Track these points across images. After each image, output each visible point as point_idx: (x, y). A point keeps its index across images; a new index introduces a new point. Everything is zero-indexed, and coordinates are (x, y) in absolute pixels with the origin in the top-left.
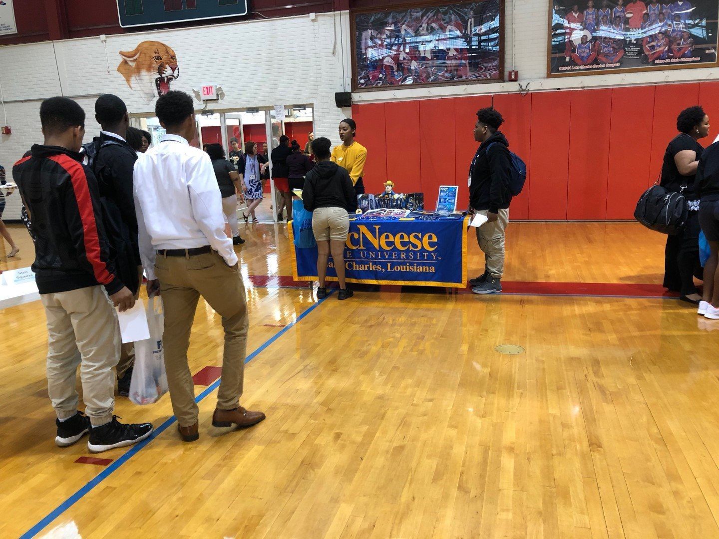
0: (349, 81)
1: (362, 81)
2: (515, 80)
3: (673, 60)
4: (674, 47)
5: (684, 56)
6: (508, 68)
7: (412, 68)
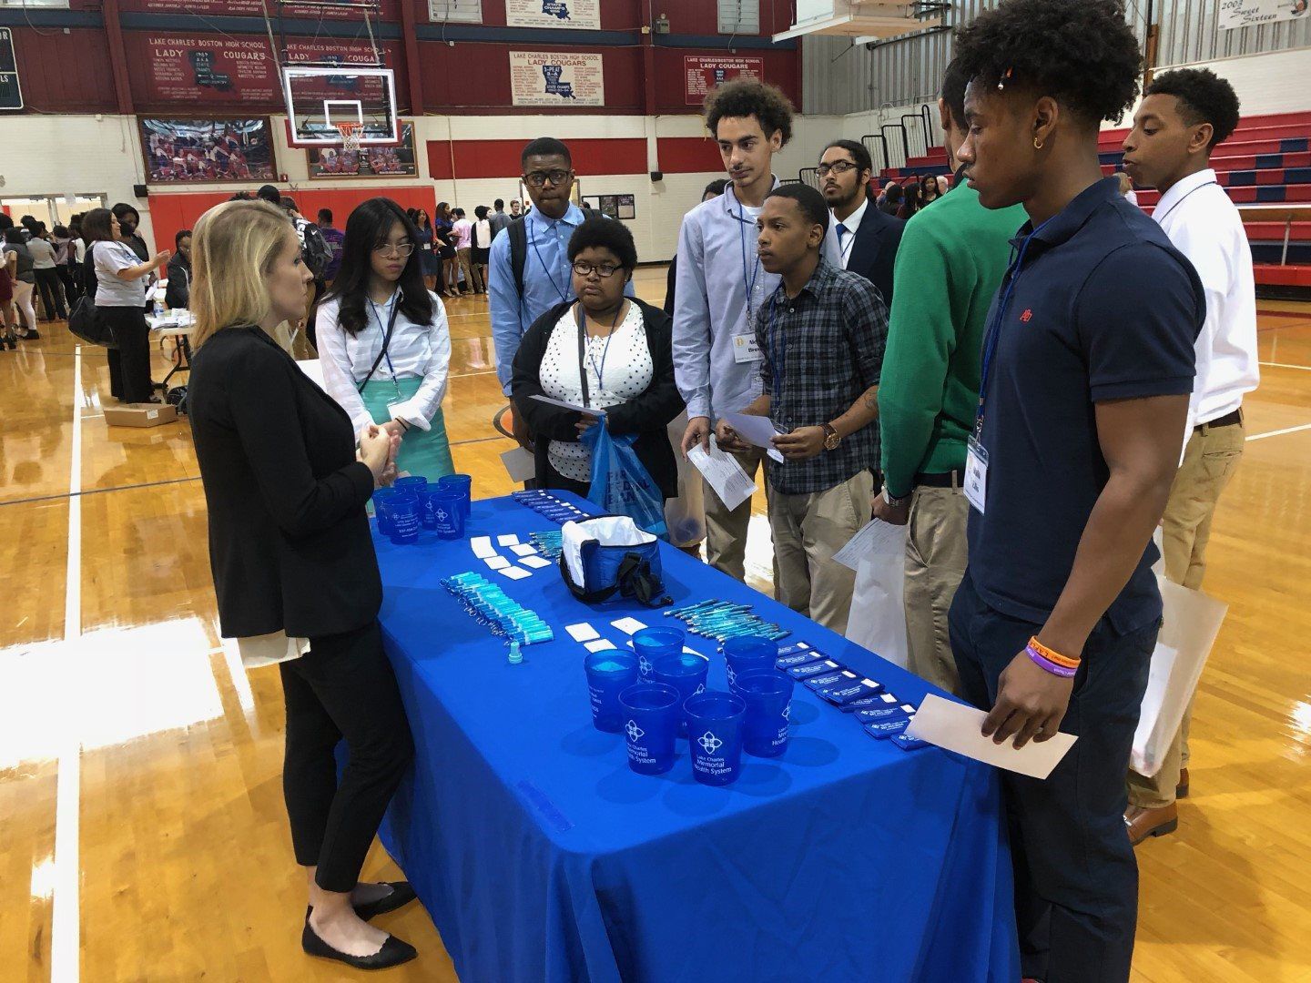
0: (142, 175)
1: (155, 176)
2: (286, 181)
3: (390, 172)
4: (390, 163)
5: (396, 170)
6: (279, 173)
7: (200, 167)
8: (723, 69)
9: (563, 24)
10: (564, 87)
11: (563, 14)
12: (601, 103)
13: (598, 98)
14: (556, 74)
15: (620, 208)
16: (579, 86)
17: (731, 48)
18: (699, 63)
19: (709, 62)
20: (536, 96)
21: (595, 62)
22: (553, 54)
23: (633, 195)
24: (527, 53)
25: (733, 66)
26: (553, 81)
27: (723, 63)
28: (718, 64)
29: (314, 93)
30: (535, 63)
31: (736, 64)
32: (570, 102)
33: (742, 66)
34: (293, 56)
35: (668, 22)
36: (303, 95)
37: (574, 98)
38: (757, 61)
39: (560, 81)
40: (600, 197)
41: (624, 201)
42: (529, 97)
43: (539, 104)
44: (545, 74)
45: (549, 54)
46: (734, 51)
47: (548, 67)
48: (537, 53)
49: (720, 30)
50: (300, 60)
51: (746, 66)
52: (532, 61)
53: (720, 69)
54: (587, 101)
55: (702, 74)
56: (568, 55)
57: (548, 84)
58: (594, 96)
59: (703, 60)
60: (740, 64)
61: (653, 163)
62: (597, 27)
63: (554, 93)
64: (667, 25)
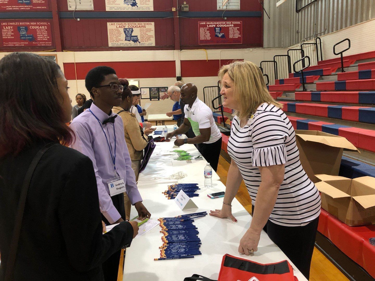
8: (220, 27)
9: (135, 9)
10: (135, 38)
11: (134, 4)
12: (154, 45)
13: (152, 42)
14: (130, 32)
15: (160, 93)
16: (142, 37)
17: (224, 17)
18: (206, 25)
19: (212, 24)
20: (121, 42)
21: (151, 26)
22: (129, 23)
23: (167, 87)
24: (116, 23)
25: (225, 26)
26: (129, 35)
27: (220, 24)
28: (217, 25)
29: (14, 43)
30: (120, 27)
31: (227, 24)
32: (138, 44)
33: (230, 25)
34: (5, 27)
35: (188, 5)
36: (10, 44)
37: (140, 43)
38: (239, 23)
39: (132, 35)
40: (150, 88)
41: (163, 90)
42: (116, 43)
43: (121, 46)
44: (125, 32)
45: (127, 23)
46: (226, 18)
47: (126, 29)
48: (121, 23)
49: (218, 9)
50: (8, 29)
51: (233, 25)
52: (118, 26)
53: (218, 27)
54: (146, 44)
55: (208, 30)
56: (137, 23)
57: (126, 37)
58: (150, 42)
59: (209, 23)
60: (229, 24)
61: (178, 72)
62: (152, 9)
63: (129, 41)
64: (187, 7)
